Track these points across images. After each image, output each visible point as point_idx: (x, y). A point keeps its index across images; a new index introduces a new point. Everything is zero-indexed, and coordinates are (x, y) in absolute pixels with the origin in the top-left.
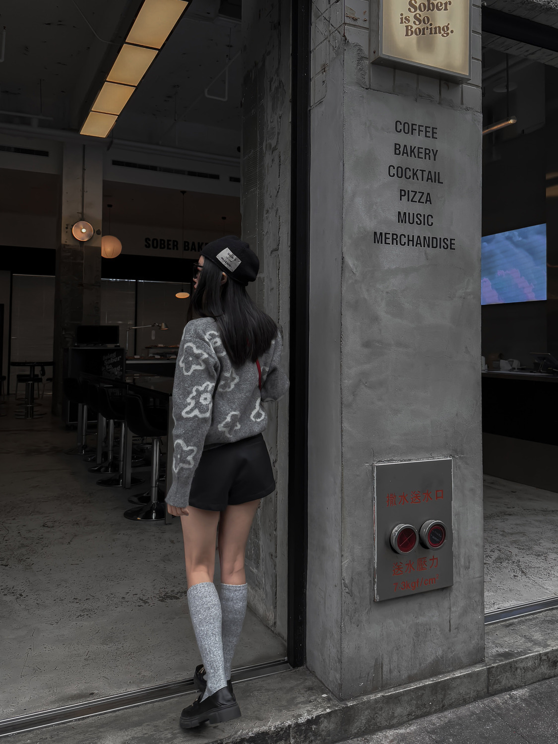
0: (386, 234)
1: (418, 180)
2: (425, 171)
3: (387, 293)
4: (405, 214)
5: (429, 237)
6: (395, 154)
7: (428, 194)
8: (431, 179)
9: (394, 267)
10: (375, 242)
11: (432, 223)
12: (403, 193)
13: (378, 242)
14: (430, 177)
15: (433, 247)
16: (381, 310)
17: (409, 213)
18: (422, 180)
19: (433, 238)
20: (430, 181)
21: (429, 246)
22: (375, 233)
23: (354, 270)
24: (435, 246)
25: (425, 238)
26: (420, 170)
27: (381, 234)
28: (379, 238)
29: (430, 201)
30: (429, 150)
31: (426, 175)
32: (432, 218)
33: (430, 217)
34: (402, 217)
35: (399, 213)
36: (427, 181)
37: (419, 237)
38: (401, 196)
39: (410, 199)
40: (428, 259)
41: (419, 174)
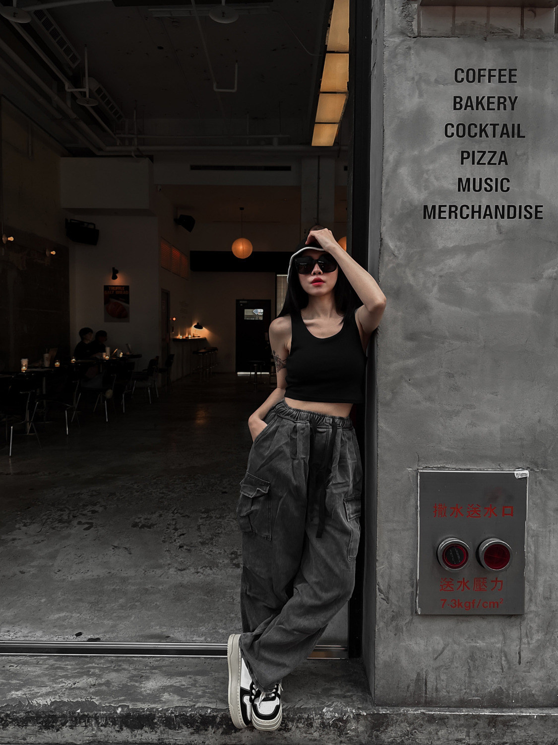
0: (440, 207)
1: (487, 136)
2: (498, 125)
3: (441, 276)
4: (468, 180)
5: (503, 207)
6: (455, 108)
7: (503, 153)
8: (507, 134)
9: (452, 245)
10: (425, 218)
11: (508, 189)
12: (465, 156)
13: (429, 217)
14: (505, 131)
15: (509, 217)
16: (432, 297)
17: (474, 179)
18: (494, 136)
19: (509, 207)
20: (505, 136)
21: (502, 217)
22: (426, 207)
23: (396, 253)
24: (511, 216)
25: (497, 207)
26: (491, 125)
27: (434, 207)
28: (430, 212)
29: (505, 161)
30: (505, 98)
31: (499, 130)
32: (508, 181)
33: (505, 181)
34: (463, 185)
35: (460, 180)
36: (501, 136)
37: (488, 207)
38: (463, 158)
39: (476, 161)
40: (501, 233)
41: (489, 130)
